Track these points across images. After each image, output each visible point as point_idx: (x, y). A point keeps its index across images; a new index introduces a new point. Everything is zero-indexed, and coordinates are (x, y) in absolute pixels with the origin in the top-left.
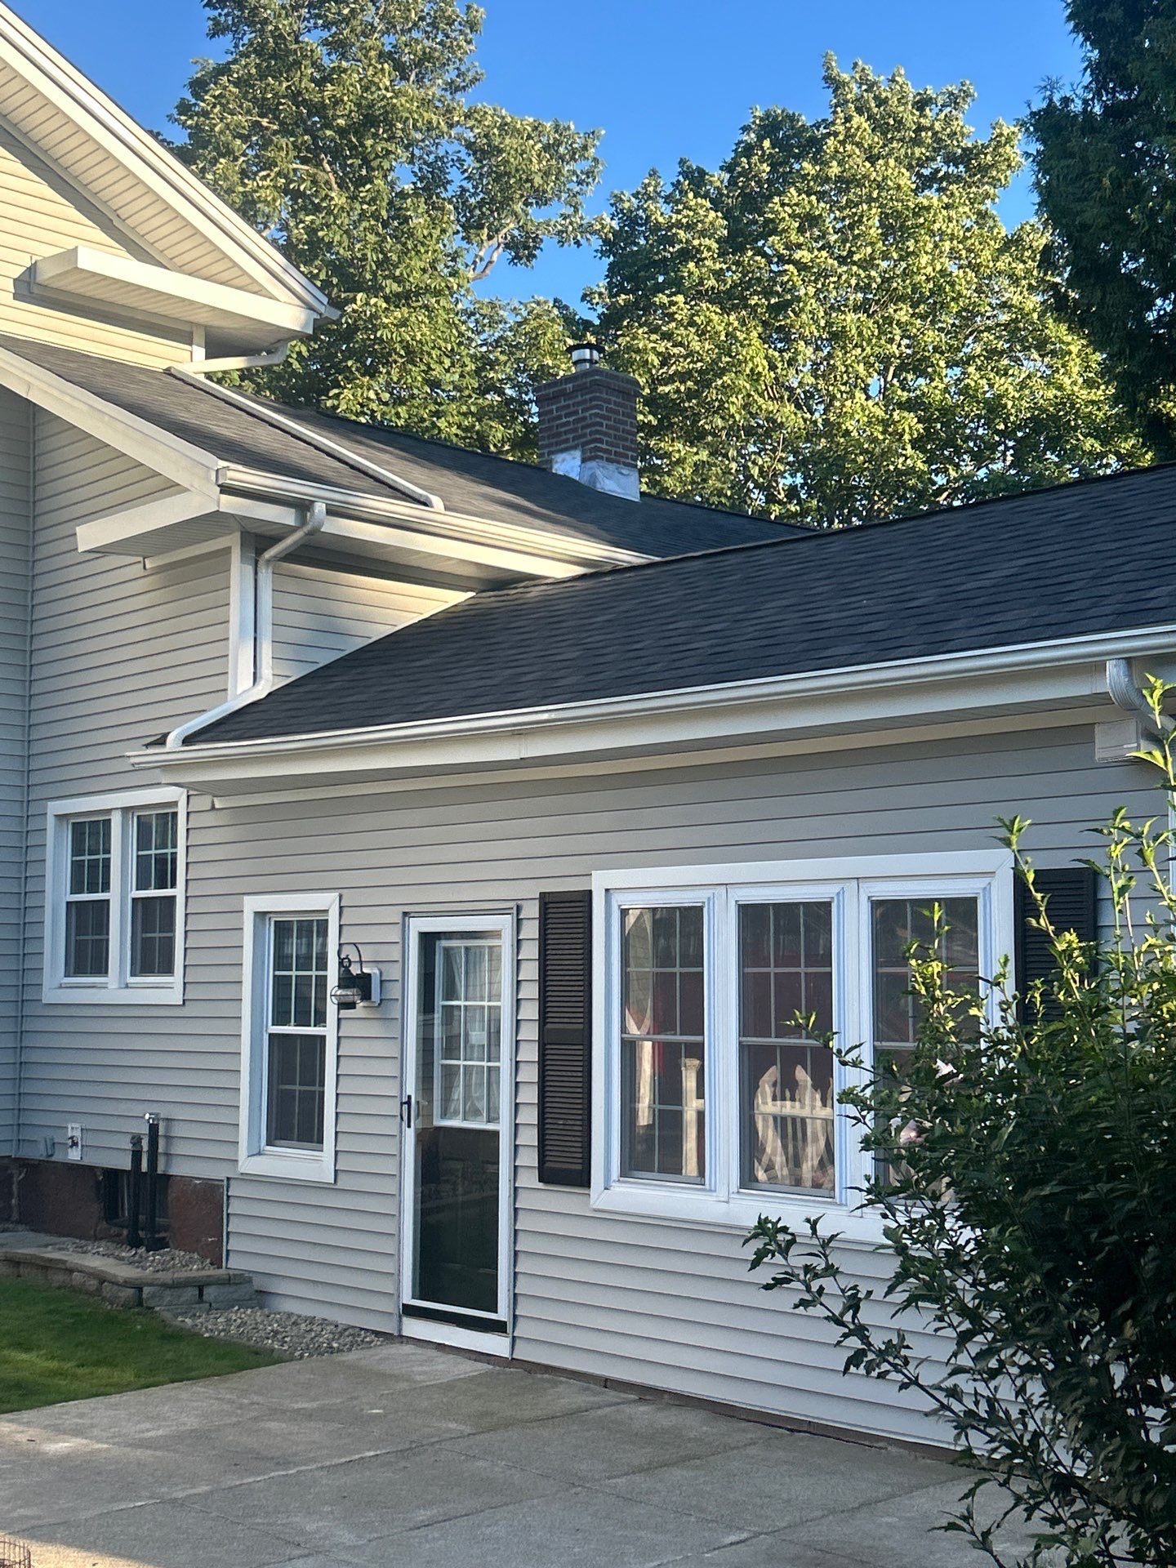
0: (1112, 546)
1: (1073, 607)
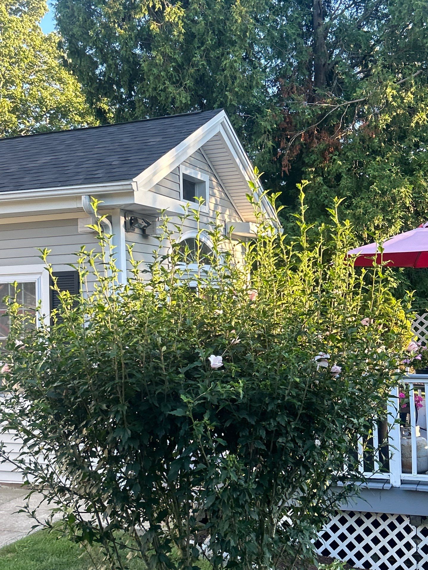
0: (83, 154)
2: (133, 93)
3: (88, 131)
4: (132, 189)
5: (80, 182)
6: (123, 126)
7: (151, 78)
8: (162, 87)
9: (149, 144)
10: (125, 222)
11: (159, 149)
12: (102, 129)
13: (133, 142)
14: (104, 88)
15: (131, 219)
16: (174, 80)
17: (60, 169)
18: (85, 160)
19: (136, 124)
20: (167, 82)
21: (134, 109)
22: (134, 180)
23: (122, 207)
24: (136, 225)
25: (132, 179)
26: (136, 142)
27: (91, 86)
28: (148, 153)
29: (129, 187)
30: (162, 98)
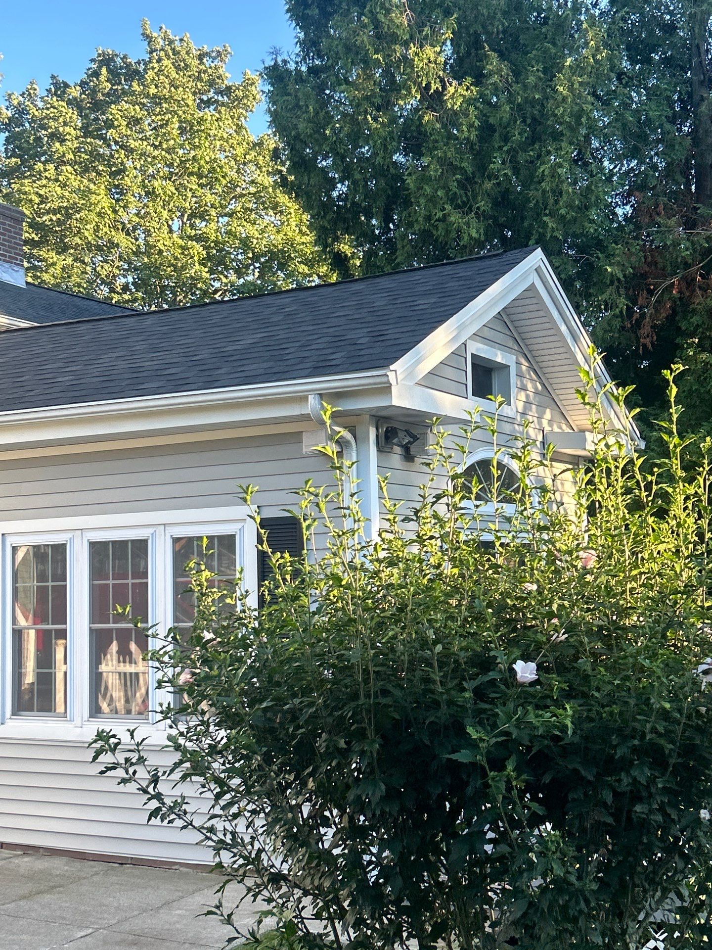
0: (311, 328)
1: (289, 363)
2: (391, 226)
3: (321, 290)
4: (388, 382)
5: (307, 372)
6: (377, 280)
7: (422, 201)
8: (440, 214)
9: (418, 308)
10: (377, 436)
11: (433, 315)
12: (342, 286)
13: (391, 306)
14: (345, 220)
15: (387, 431)
16: (459, 202)
17: (276, 353)
18: (316, 336)
19: (396, 277)
20: (448, 207)
21: (394, 252)
22: (392, 367)
23: (373, 413)
24: (395, 441)
25: (388, 366)
26: (395, 306)
27: (324, 217)
28: (417, 323)
29: (384, 379)
30: (439, 233)
